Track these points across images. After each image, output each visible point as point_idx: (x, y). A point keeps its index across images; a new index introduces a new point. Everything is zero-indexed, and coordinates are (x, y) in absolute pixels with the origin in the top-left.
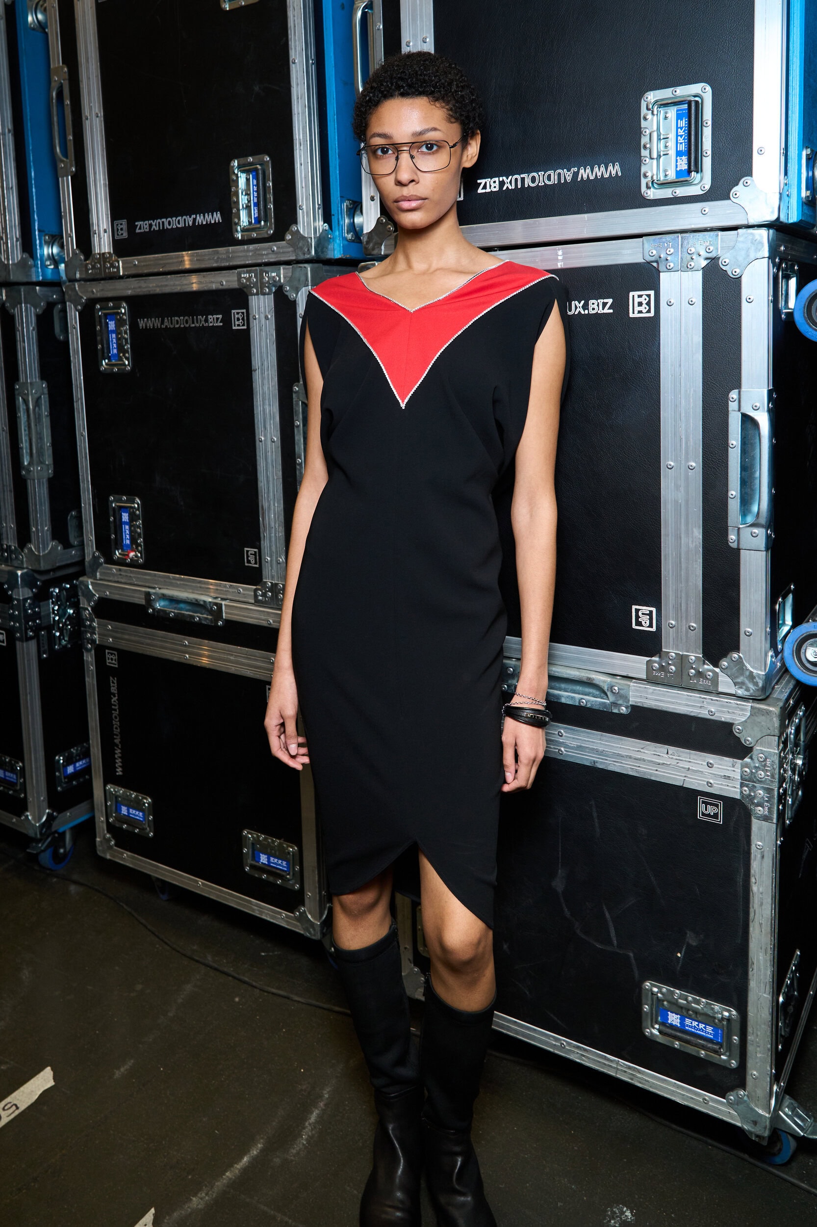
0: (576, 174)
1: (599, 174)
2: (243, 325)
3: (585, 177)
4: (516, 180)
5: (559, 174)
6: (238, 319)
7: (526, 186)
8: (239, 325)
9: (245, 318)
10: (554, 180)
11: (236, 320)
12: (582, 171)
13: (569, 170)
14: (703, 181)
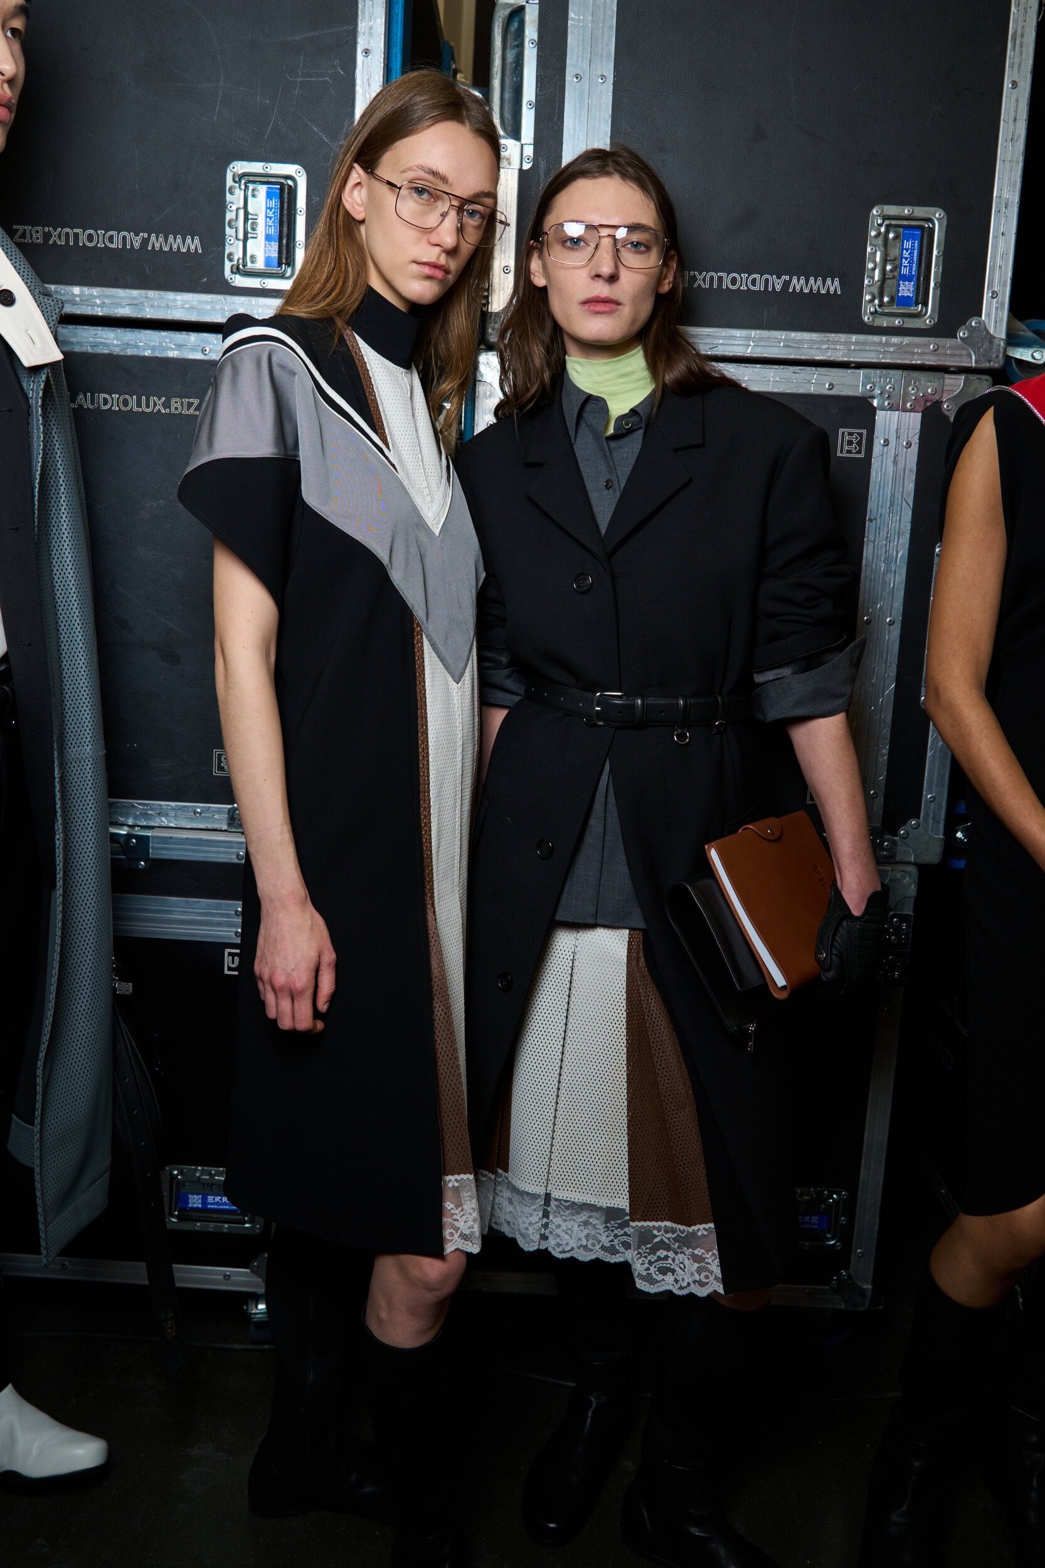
0: (787, 284)
1: (815, 288)
2: (859, 452)
3: (798, 288)
4: (712, 278)
5: (767, 280)
6: (850, 443)
7: (724, 288)
8: (849, 452)
9: (864, 442)
10: (759, 287)
11: (845, 443)
12: (795, 280)
13: (779, 277)
14: (930, 313)
